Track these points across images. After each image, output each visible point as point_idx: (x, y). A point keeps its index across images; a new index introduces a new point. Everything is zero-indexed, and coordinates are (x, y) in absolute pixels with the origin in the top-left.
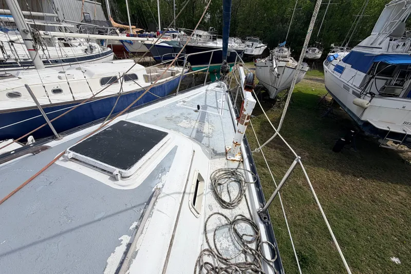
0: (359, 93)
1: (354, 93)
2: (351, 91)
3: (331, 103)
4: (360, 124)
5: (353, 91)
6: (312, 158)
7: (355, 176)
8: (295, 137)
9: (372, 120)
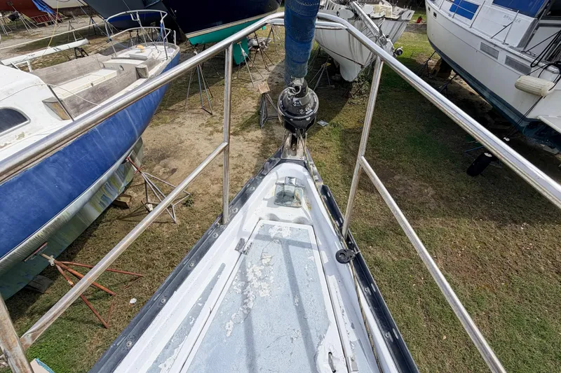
0: (529, 65)
1: (510, 62)
2: (502, 56)
3: (435, 71)
4: (523, 124)
5: (507, 58)
6: (442, 198)
7: (515, 222)
8: (404, 157)
9: (547, 117)
